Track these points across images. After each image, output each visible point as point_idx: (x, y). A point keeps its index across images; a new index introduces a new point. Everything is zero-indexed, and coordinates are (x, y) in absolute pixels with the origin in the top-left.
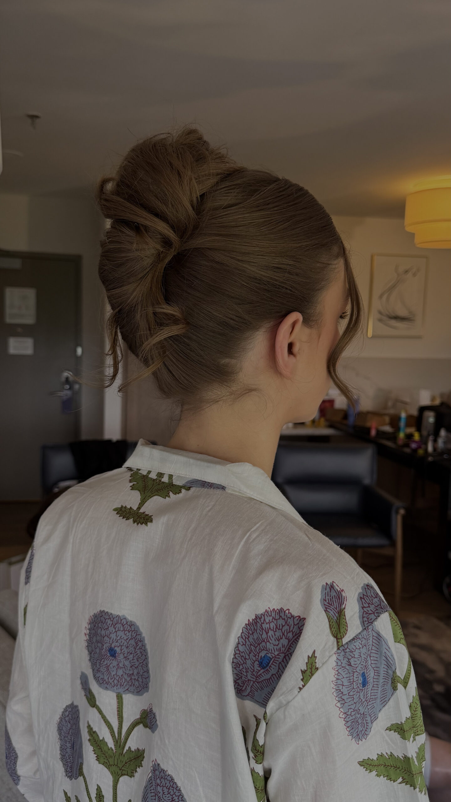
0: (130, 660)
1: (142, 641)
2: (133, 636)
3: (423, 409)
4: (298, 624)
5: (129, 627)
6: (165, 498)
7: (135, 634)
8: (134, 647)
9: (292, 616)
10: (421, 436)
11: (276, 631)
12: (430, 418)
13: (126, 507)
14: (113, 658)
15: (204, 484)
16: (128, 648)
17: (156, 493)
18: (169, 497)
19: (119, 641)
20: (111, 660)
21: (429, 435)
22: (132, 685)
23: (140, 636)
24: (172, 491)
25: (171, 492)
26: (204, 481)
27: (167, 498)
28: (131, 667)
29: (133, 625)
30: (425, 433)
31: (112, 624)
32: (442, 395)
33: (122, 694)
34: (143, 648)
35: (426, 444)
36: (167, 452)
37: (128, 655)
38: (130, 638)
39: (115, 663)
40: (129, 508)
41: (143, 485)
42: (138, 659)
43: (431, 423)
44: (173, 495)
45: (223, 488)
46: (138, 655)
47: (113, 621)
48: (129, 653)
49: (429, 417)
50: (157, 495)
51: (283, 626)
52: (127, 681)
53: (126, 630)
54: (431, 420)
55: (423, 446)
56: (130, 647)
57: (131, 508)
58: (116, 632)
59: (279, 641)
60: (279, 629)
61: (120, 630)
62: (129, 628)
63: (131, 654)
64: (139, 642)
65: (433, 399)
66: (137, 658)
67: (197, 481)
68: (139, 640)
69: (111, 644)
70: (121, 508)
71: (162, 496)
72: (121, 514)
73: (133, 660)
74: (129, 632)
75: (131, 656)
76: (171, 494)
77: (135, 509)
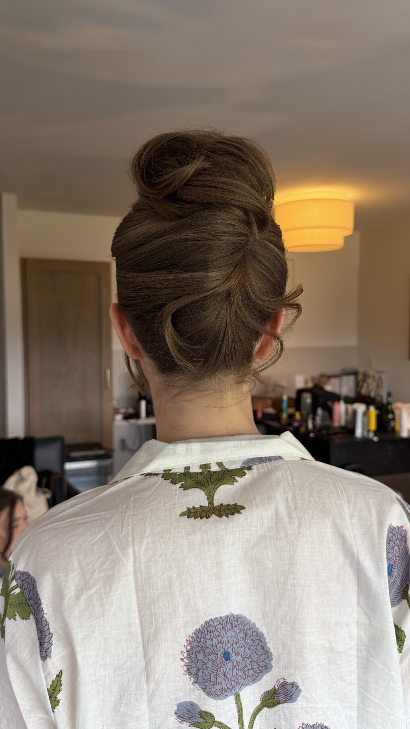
0: (241, 654)
1: (251, 628)
2: (241, 629)
3: (300, 392)
4: (398, 532)
5: (236, 621)
6: (233, 484)
7: (243, 625)
8: (243, 639)
9: (394, 528)
10: (302, 415)
11: (390, 543)
12: (308, 399)
13: (194, 508)
14: (228, 661)
15: (261, 460)
16: (238, 643)
17: (220, 483)
18: (237, 481)
19: (230, 641)
20: (227, 665)
21: (308, 414)
22: (246, 677)
23: (248, 624)
24: (237, 476)
25: (235, 477)
26: (259, 458)
27: (235, 483)
28: (243, 660)
29: (240, 617)
30: (305, 412)
31: (223, 627)
32: (313, 379)
33: (239, 692)
34: (255, 634)
35: (306, 422)
36: (208, 441)
37: (239, 650)
38: (238, 632)
39: (230, 665)
40: (199, 507)
41: (194, 481)
42: (250, 648)
43: (308, 404)
44: (240, 478)
45: (280, 458)
46: (249, 644)
47: (223, 624)
48: (239, 647)
49: (306, 399)
50: (222, 484)
51: (392, 537)
52: (241, 676)
53: (233, 626)
54: (309, 400)
55: (304, 424)
56: (239, 642)
57: (200, 506)
58: (226, 633)
59: (393, 549)
60: (391, 541)
61: (229, 630)
62: (236, 623)
63: (242, 647)
64: (248, 631)
65: (306, 382)
66: (248, 648)
67: (253, 459)
68: (248, 629)
69: (225, 649)
70: (188, 510)
71: (228, 483)
72: (195, 515)
73: (244, 651)
74: (236, 627)
75: (242, 649)
76: (237, 478)
77: (207, 505)
